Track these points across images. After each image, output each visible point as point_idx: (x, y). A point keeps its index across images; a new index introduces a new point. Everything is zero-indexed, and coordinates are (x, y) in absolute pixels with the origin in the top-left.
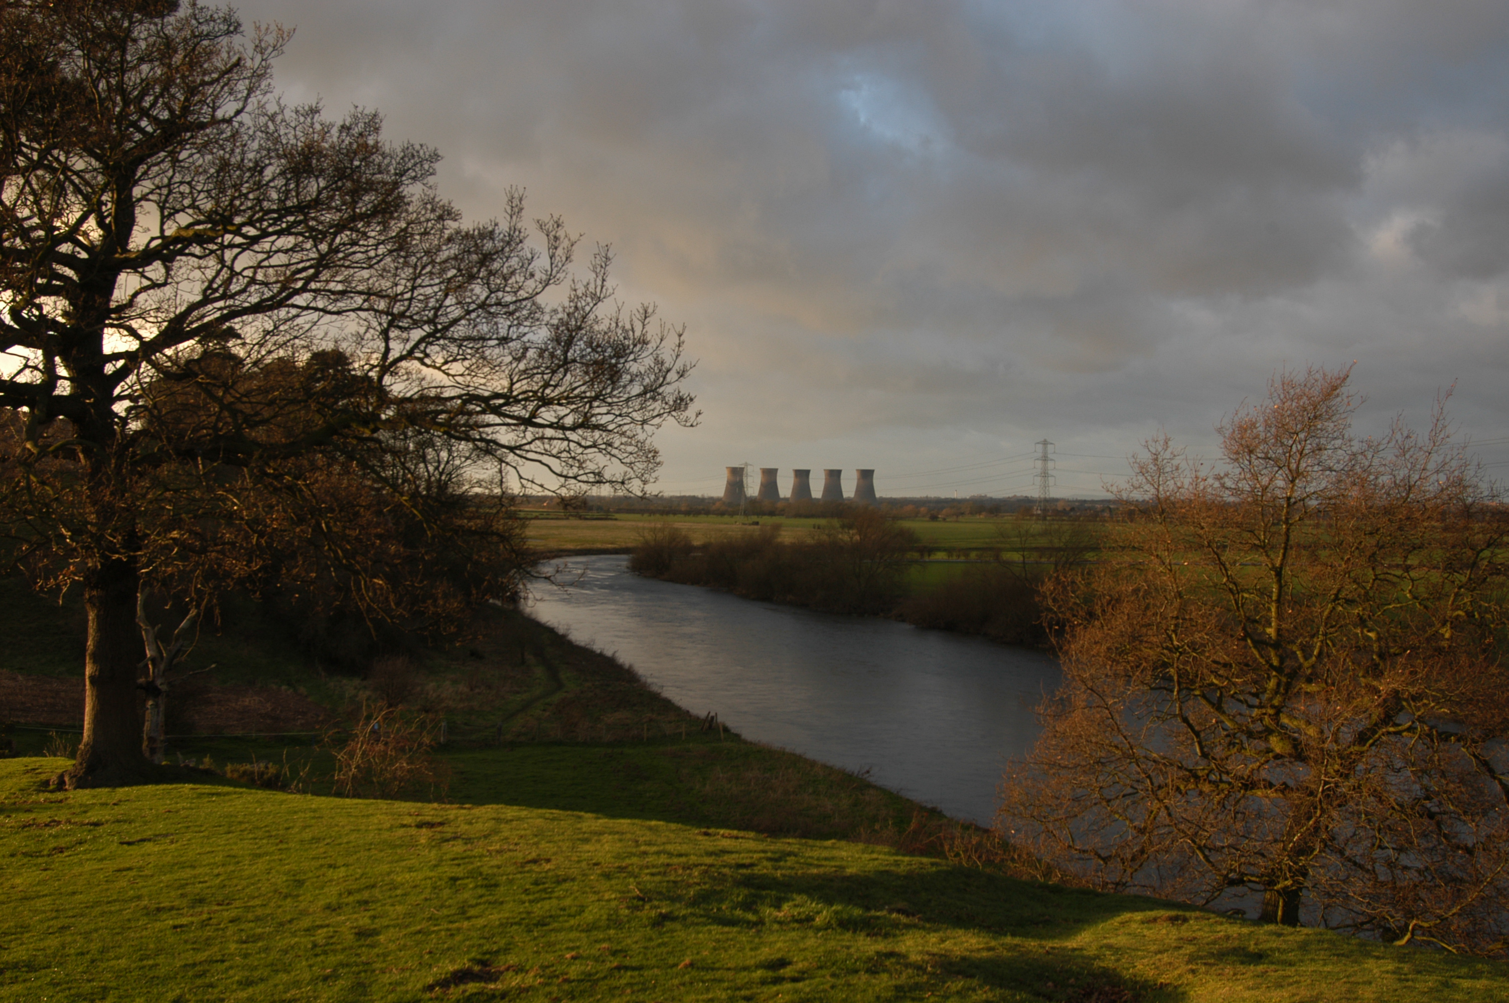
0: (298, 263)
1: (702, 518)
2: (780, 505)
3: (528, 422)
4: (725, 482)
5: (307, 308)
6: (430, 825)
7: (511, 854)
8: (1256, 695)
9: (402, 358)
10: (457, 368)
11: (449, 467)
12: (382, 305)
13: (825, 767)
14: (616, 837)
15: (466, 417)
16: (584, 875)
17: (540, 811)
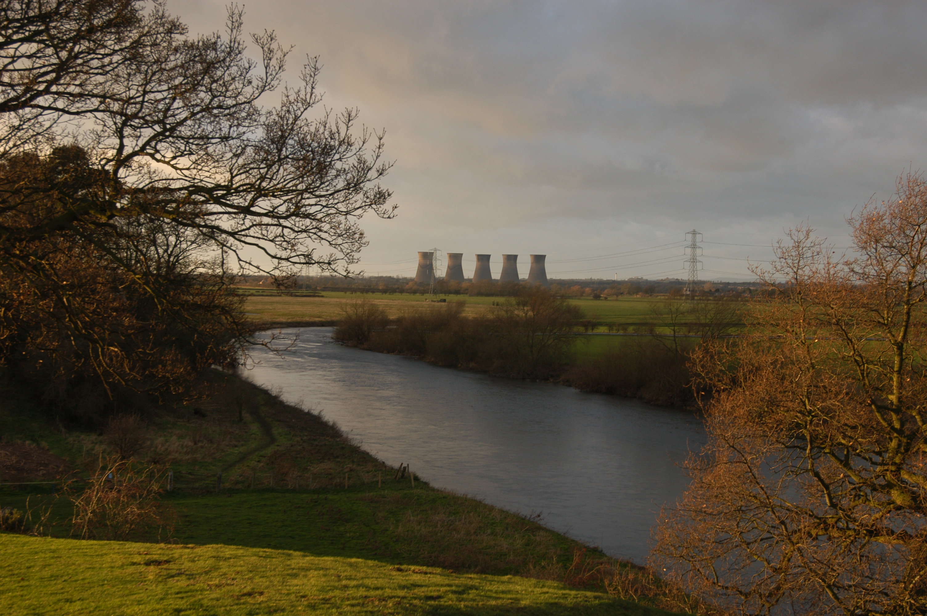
0: (40, 68)
1: (397, 295)
2: (464, 285)
3: (246, 211)
4: (417, 265)
5: (49, 108)
6: (158, 563)
7: (229, 588)
8: (879, 454)
9: (135, 154)
10: (184, 162)
11: (177, 250)
12: (116, 107)
13: (501, 511)
14: (321, 572)
15: (192, 207)
16: (292, 606)
17: (254, 550)
